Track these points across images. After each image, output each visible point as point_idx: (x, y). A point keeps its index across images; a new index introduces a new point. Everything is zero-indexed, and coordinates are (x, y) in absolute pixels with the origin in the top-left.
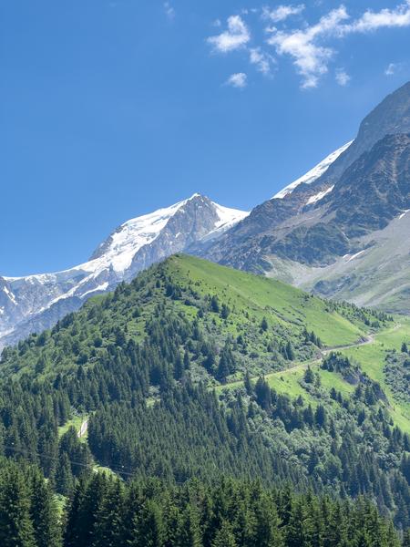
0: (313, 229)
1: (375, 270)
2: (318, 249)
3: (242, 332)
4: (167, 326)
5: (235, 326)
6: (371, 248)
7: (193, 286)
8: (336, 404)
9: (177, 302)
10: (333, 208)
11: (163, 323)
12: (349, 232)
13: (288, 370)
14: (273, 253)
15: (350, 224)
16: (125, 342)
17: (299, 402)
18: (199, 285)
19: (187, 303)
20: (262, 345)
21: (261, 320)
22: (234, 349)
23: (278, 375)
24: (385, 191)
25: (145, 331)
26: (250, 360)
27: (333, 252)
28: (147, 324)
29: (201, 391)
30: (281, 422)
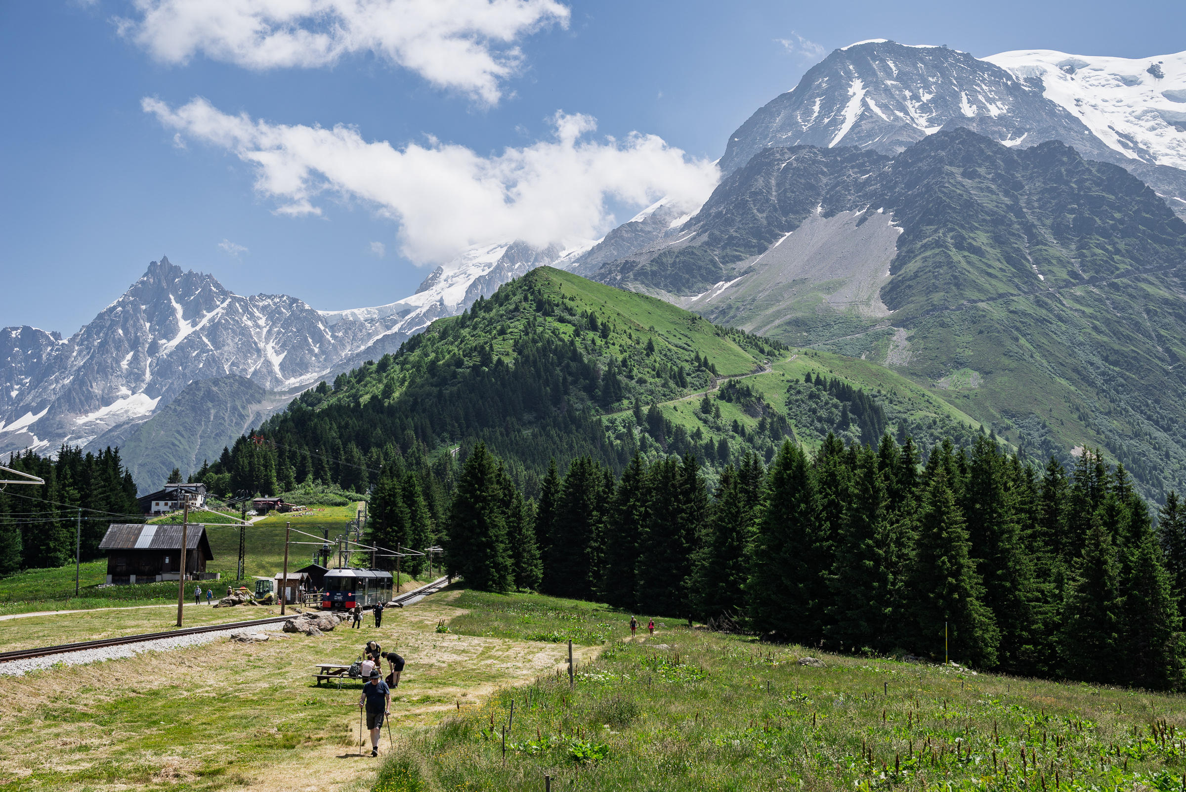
0: (683, 252)
1: (754, 300)
2: (687, 276)
3: (626, 354)
4: (540, 344)
5: (617, 347)
6: (749, 275)
7: (566, 301)
8: (739, 439)
9: (549, 319)
10: (704, 229)
11: (534, 341)
12: (724, 257)
13: (681, 399)
14: (636, 280)
15: (724, 248)
16: (492, 363)
17: (698, 435)
18: (573, 300)
19: (561, 320)
20: (650, 370)
21: (646, 341)
22: (619, 373)
23: (671, 404)
24: (763, 211)
25: (514, 351)
26: (638, 387)
27: (705, 279)
28: (516, 343)
29: (586, 419)
30: (678, 457)
